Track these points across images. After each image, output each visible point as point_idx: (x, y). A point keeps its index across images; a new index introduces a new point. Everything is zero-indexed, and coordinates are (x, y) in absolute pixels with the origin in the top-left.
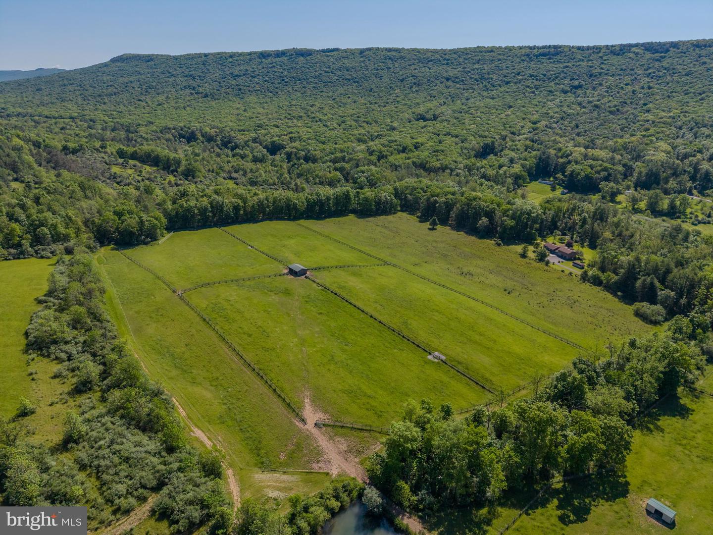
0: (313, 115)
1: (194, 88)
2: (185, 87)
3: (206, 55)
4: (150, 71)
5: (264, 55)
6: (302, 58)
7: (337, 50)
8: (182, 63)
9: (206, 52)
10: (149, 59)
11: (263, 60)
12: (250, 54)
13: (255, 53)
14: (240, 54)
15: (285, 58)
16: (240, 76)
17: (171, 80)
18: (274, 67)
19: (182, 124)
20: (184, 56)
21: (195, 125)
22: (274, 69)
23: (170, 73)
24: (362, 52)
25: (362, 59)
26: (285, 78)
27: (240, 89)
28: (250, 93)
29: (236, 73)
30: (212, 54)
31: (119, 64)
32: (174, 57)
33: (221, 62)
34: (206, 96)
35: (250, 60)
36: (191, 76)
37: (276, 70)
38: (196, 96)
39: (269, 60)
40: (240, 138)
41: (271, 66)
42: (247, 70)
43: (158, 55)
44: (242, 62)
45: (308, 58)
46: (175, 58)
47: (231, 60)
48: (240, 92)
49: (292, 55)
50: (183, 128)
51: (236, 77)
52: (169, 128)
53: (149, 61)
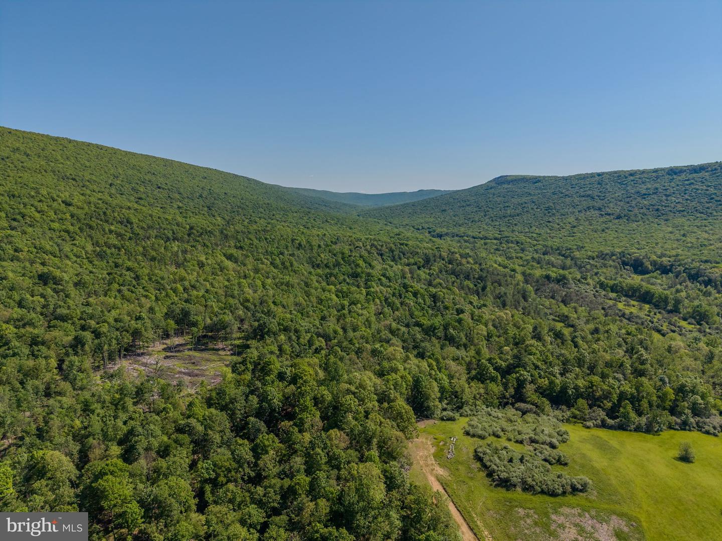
1: (600, 209)
2: (589, 208)
3: (599, 175)
4: (539, 191)
5: (673, 172)
8: (573, 183)
9: (599, 171)
10: (536, 180)
11: (675, 177)
12: (656, 171)
14: (643, 172)
15: (707, 174)
16: (649, 194)
17: (568, 200)
18: (692, 184)
19: (618, 250)
20: (574, 176)
21: (637, 253)
22: (693, 187)
23: (562, 193)
26: (714, 196)
27: (657, 210)
28: (672, 214)
29: (644, 192)
30: (607, 173)
31: (506, 186)
32: (563, 178)
33: (619, 181)
34: (619, 217)
35: (657, 177)
36: (588, 196)
37: (697, 187)
38: (608, 217)
39: (683, 177)
41: (687, 182)
42: (657, 189)
43: (544, 177)
44: (648, 180)
46: (565, 179)
47: (632, 178)
48: (660, 214)
49: (716, 169)
50: (623, 254)
51: (644, 196)
52: (607, 254)
53: (536, 183)
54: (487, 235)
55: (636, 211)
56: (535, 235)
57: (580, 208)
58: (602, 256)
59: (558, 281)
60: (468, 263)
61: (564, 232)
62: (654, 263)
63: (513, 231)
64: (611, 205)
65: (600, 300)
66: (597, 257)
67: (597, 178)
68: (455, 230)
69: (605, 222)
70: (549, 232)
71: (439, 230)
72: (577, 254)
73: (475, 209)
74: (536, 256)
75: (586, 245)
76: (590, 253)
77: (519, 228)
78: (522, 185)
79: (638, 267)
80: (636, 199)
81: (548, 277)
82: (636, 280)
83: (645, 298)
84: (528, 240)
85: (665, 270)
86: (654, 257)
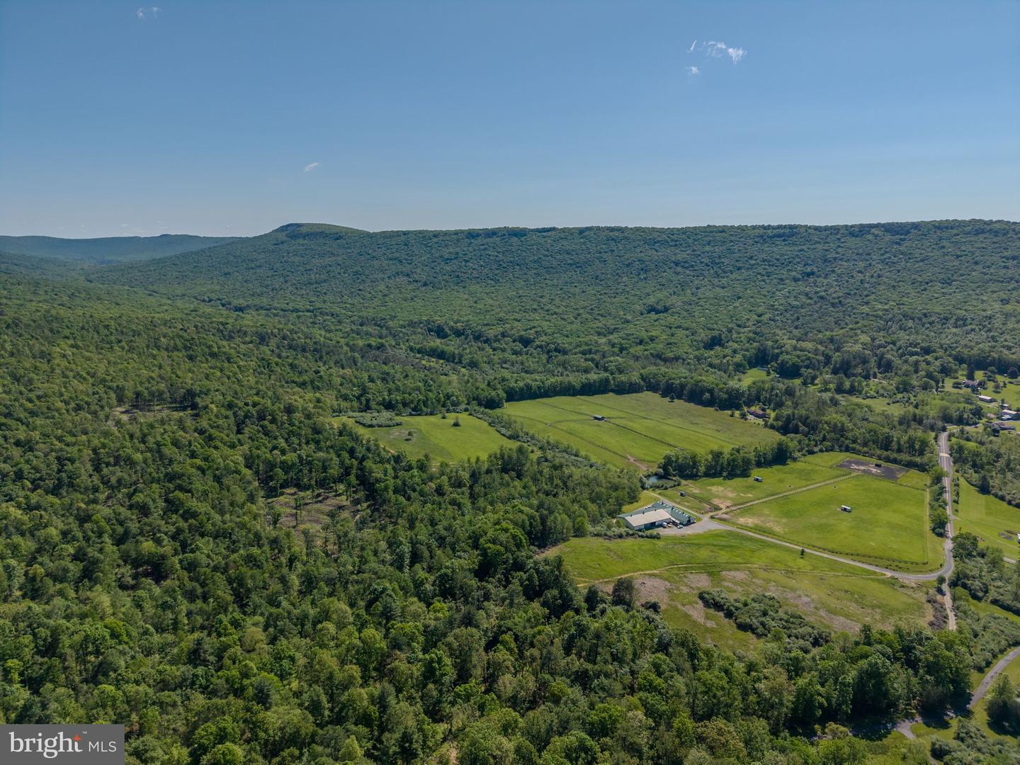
0: (546, 308)
1: (408, 275)
2: (398, 274)
3: (405, 233)
5: (472, 234)
6: (516, 239)
7: (554, 229)
8: (379, 242)
9: (405, 229)
11: (472, 241)
12: (456, 233)
13: (462, 232)
14: (446, 233)
15: (498, 239)
16: (451, 259)
17: (376, 263)
18: (485, 249)
19: (425, 318)
21: (439, 320)
22: (487, 252)
24: (582, 231)
25: (582, 240)
26: (501, 263)
27: (457, 276)
28: (469, 281)
29: (446, 256)
30: (412, 232)
31: (301, 241)
33: (424, 242)
34: (425, 284)
35: (458, 240)
36: (396, 259)
37: (490, 253)
38: (415, 284)
39: (479, 241)
40: (491, 333)
41: (482, 247)
42: (457, 253)
44: (450, 243)
45: (523, 239)
47: (435, 240)
48: (459, 281)
49: (504, 235)
50: (428, 322)
51: (447, 261)
52: (416, 323)
53: (338, 239)
54: (297, 307)
55: (440, 277)
56: (348, 306)
57: (389, 273)
58: (412, 324)
59: (379, 348)
60: (299, 338)
61: (377, 302)
62: (452, 329)
63: (325, 302)
64: (418, 271)
65: (410, 359)
66: (409, 325)
67: (403, 238)
68: (257, 301)
69: (414, 290)
70: (362, 301)
71: (236, 302)
72: (391, 323)
73: (270, 273)
74: (354, 327)
75: (398, 314)
76: (401, 322)
77: (329, 297)
78: (321, 241)
79: (440, 333)
80: (439, 264)
81: (369, 346)
82: (437, 343)
83: (441, 355)
84: (343, 311)
85: (458, 333)
86: (452, 323)
